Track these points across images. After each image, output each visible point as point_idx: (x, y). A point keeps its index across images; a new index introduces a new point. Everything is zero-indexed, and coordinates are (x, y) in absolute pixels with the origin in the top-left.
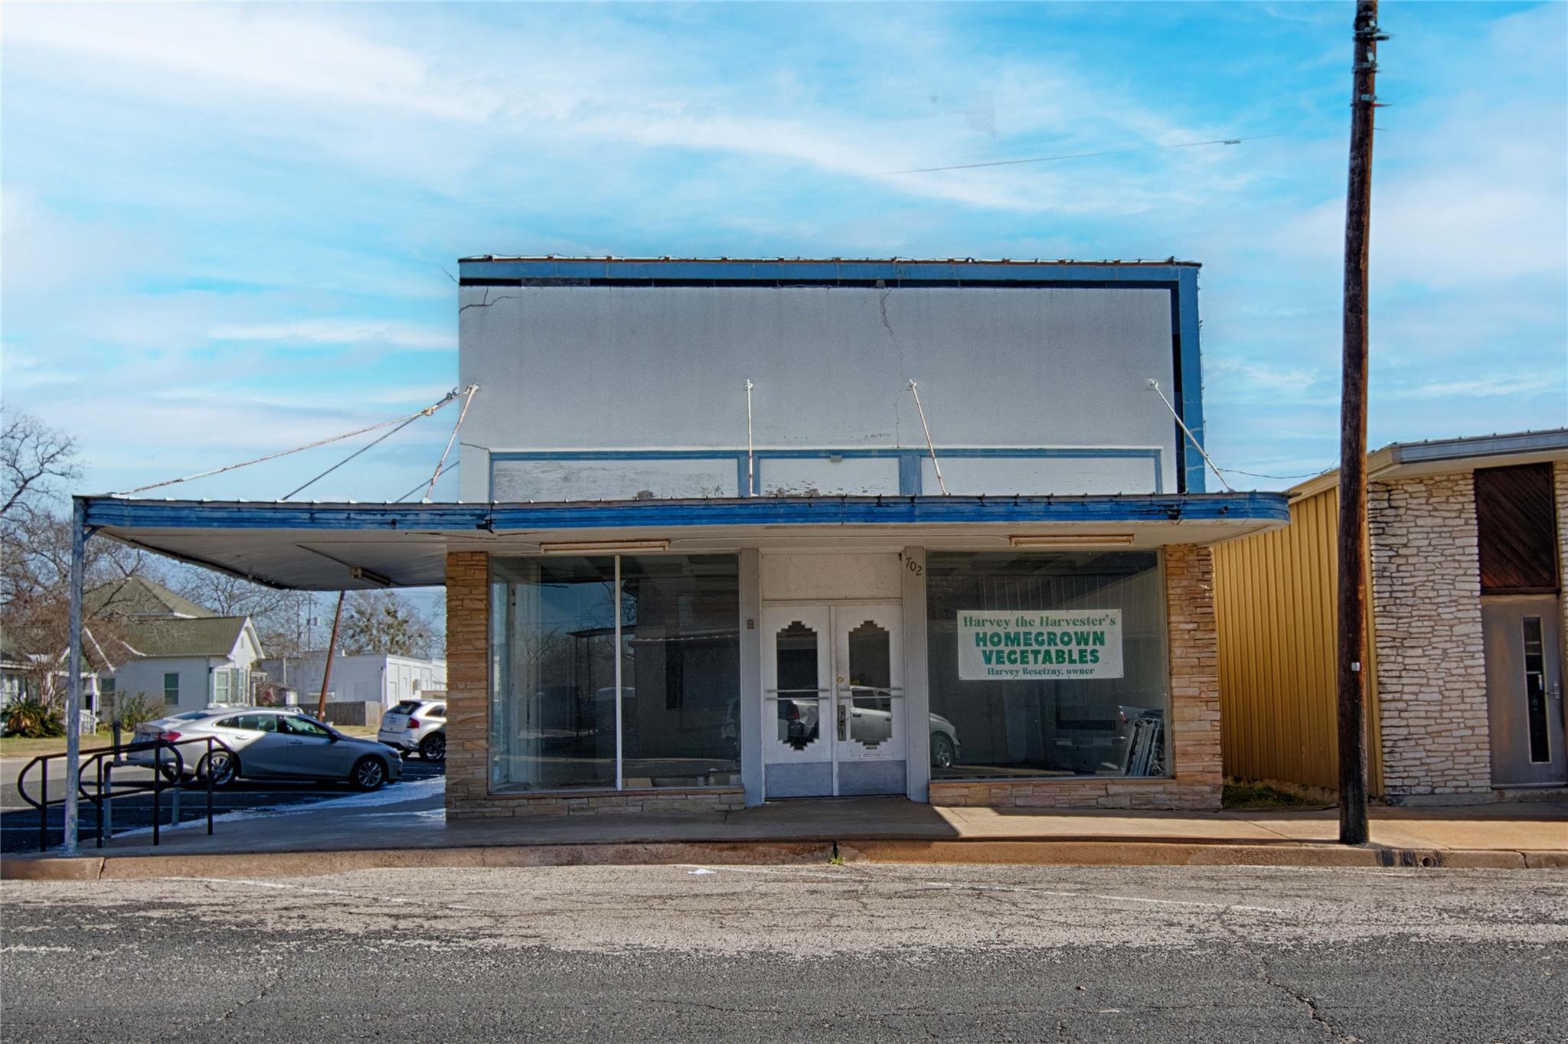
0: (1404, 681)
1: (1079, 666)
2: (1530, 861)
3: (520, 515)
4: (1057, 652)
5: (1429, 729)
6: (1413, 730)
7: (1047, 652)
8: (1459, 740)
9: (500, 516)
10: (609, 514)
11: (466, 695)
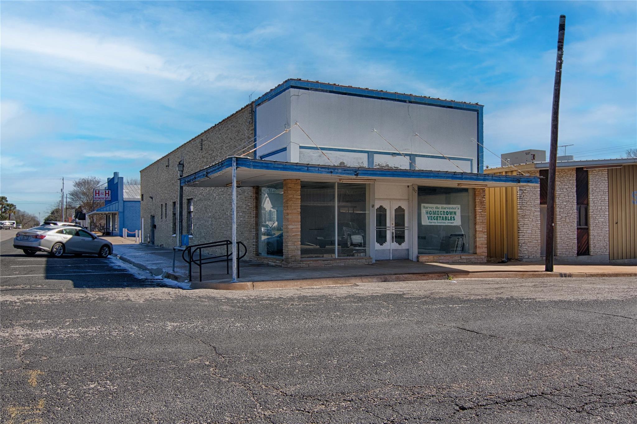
0: (524, 227)
1: (450, 221)
2: (587, 276)
3: (366, 172)
4: (445, 217)
5: (529, 241)
6: (525, 241)
7: (443, 217)
8: (534, 244)
9: (360, 172)
10: (388, 173)
11: (295, 227)
